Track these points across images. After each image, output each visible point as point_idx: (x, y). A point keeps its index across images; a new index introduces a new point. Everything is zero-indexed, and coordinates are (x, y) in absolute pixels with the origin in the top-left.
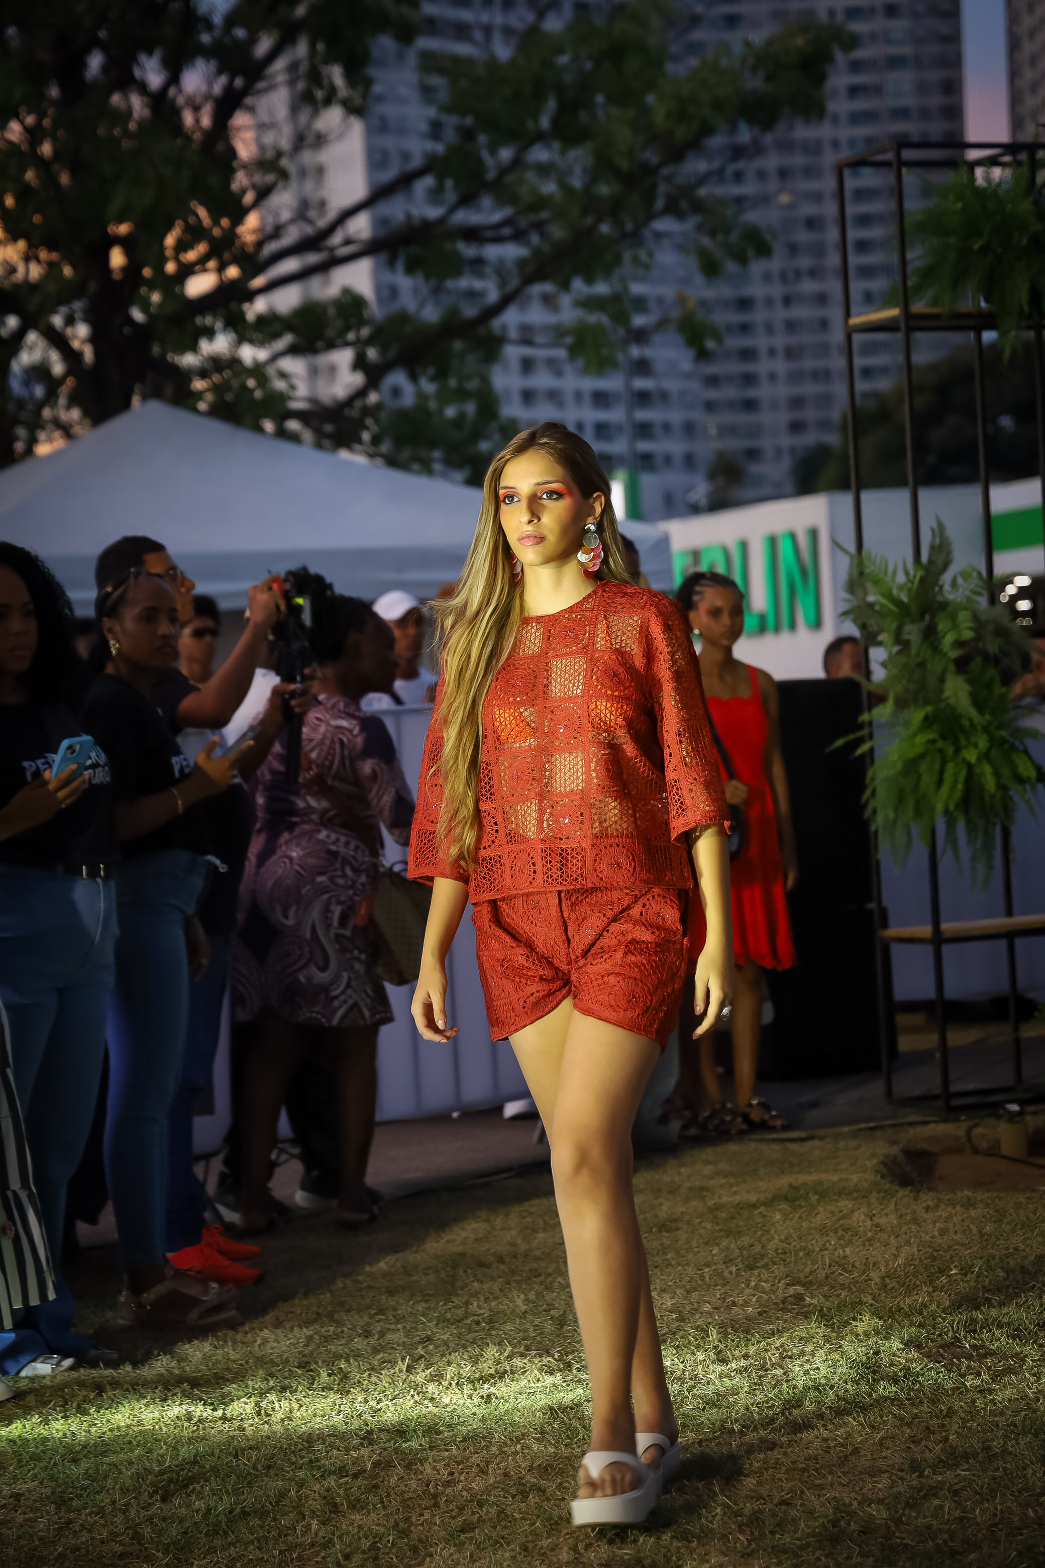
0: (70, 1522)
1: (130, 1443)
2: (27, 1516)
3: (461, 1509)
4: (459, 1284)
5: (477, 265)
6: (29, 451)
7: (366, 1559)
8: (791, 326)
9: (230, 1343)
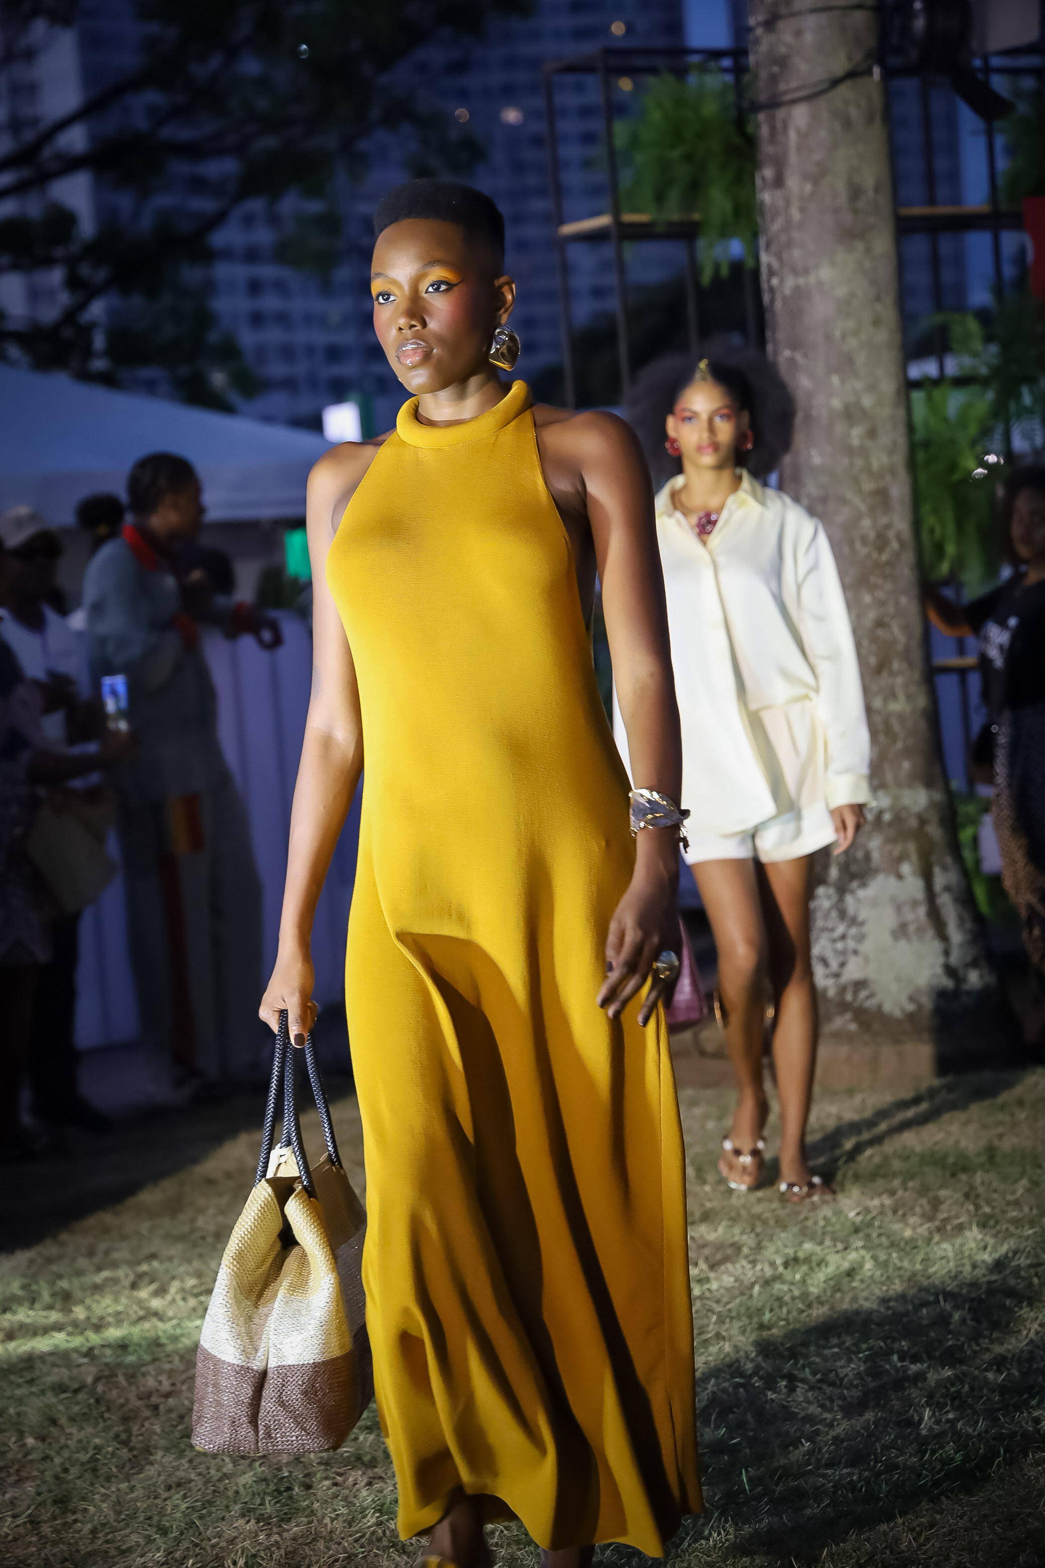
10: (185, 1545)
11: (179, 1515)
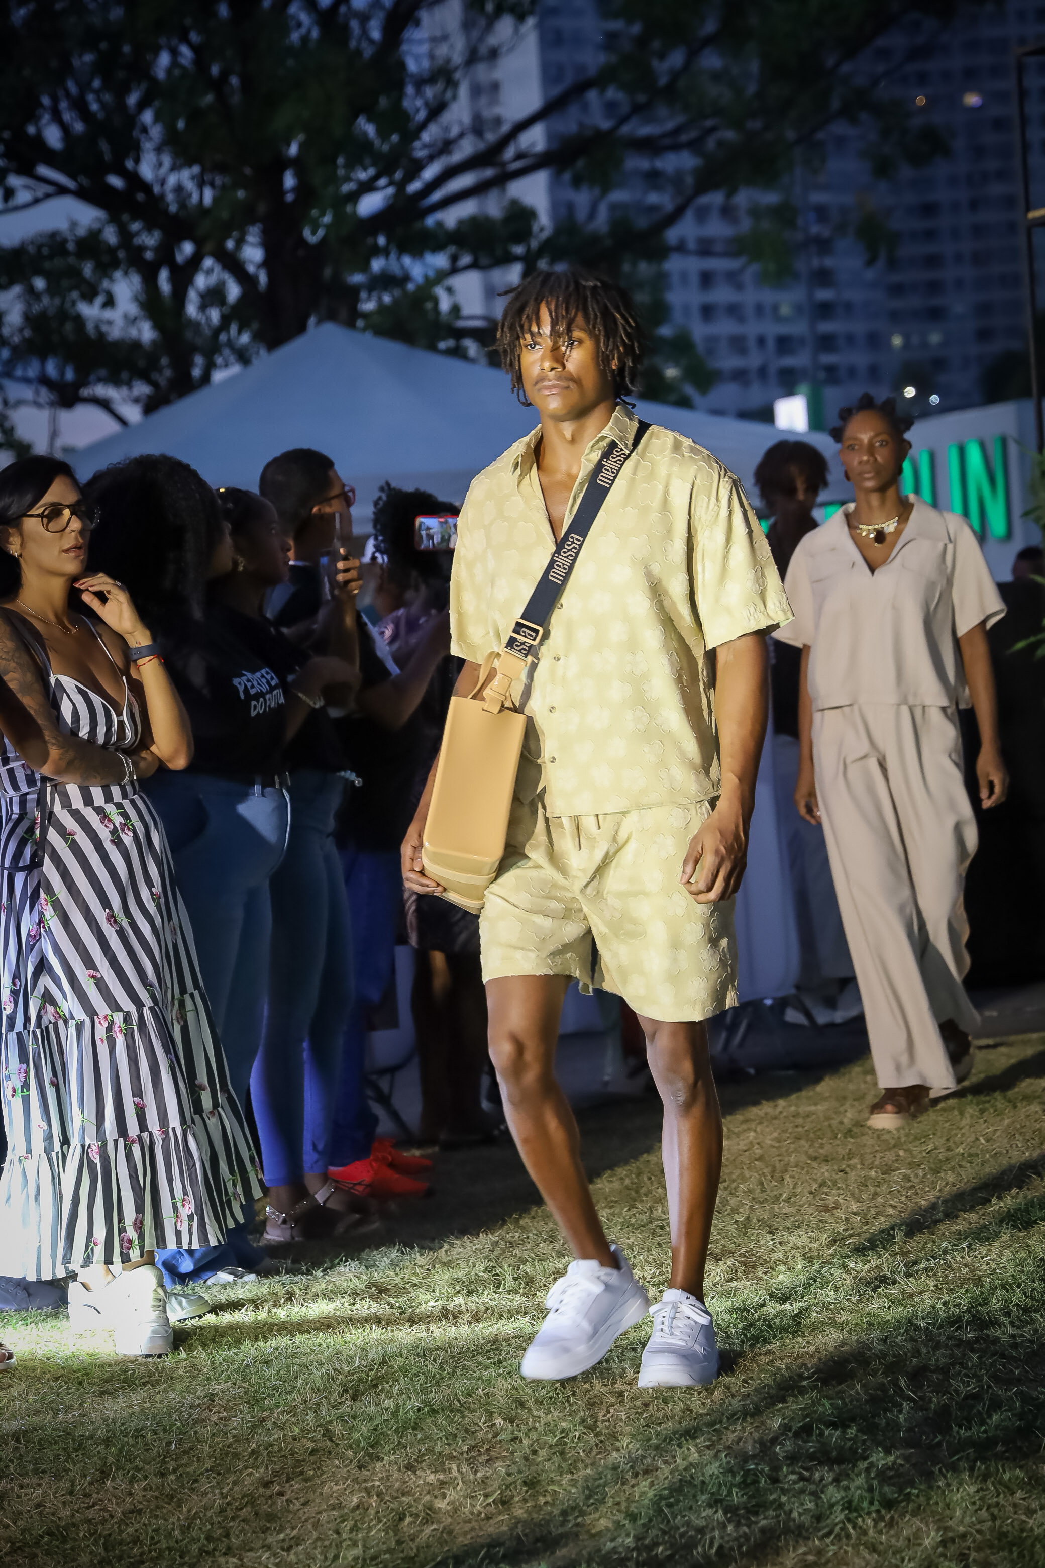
0: (263, 1420)
1: (320, 1345)
2: (221, 1415)
3: (646, 1405)
4: (643, 1190)
5: (653, 178)
6: (206, 379)
7: (554, 1454)
8: (978, 230)
9: (417, 1249)
10: (653, 1532)
11: (646, 1501)
